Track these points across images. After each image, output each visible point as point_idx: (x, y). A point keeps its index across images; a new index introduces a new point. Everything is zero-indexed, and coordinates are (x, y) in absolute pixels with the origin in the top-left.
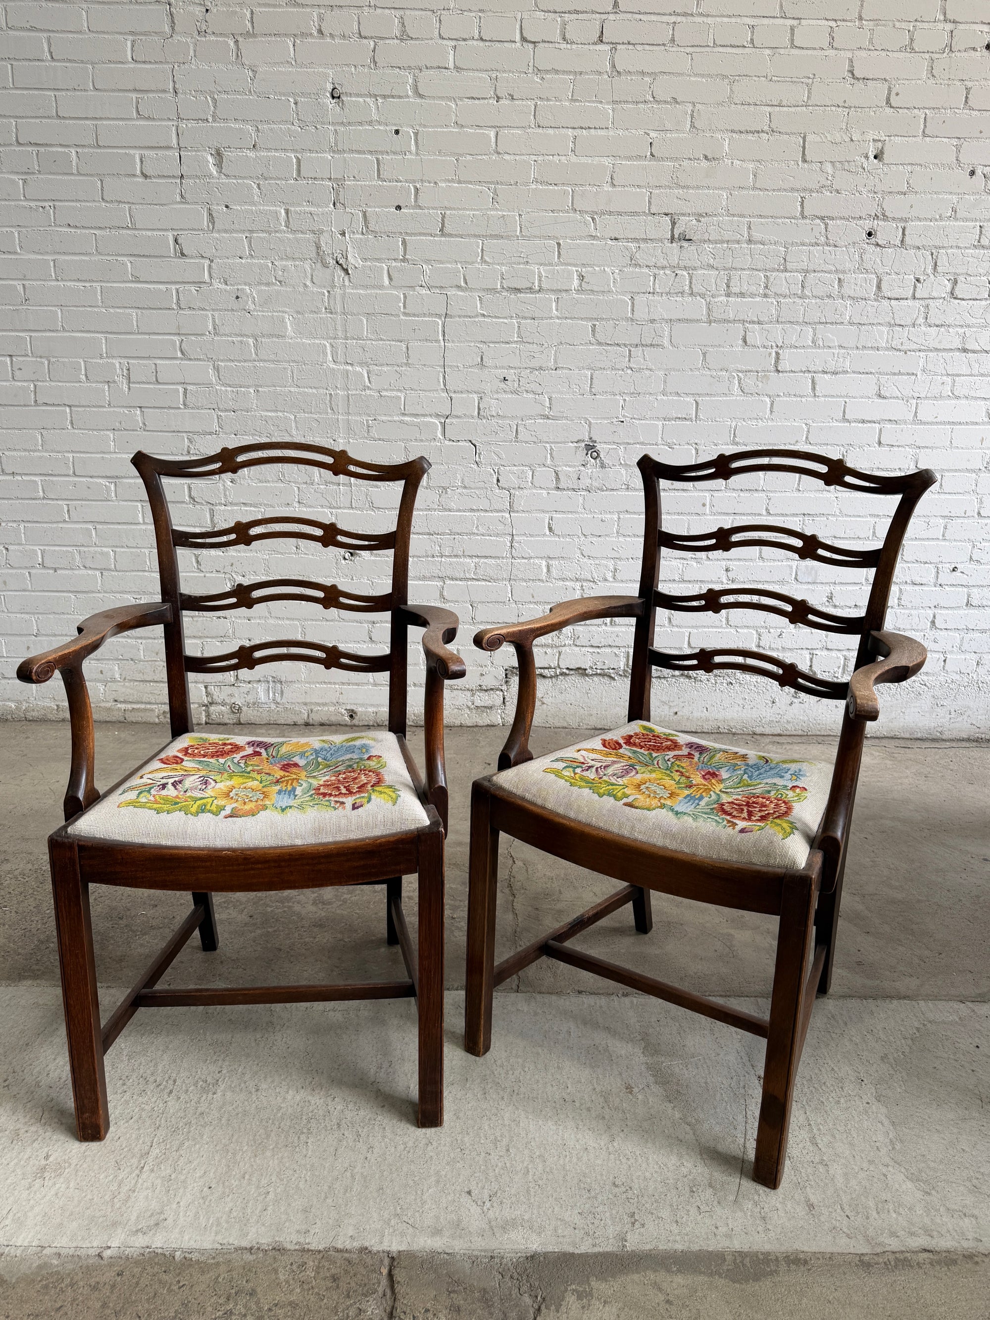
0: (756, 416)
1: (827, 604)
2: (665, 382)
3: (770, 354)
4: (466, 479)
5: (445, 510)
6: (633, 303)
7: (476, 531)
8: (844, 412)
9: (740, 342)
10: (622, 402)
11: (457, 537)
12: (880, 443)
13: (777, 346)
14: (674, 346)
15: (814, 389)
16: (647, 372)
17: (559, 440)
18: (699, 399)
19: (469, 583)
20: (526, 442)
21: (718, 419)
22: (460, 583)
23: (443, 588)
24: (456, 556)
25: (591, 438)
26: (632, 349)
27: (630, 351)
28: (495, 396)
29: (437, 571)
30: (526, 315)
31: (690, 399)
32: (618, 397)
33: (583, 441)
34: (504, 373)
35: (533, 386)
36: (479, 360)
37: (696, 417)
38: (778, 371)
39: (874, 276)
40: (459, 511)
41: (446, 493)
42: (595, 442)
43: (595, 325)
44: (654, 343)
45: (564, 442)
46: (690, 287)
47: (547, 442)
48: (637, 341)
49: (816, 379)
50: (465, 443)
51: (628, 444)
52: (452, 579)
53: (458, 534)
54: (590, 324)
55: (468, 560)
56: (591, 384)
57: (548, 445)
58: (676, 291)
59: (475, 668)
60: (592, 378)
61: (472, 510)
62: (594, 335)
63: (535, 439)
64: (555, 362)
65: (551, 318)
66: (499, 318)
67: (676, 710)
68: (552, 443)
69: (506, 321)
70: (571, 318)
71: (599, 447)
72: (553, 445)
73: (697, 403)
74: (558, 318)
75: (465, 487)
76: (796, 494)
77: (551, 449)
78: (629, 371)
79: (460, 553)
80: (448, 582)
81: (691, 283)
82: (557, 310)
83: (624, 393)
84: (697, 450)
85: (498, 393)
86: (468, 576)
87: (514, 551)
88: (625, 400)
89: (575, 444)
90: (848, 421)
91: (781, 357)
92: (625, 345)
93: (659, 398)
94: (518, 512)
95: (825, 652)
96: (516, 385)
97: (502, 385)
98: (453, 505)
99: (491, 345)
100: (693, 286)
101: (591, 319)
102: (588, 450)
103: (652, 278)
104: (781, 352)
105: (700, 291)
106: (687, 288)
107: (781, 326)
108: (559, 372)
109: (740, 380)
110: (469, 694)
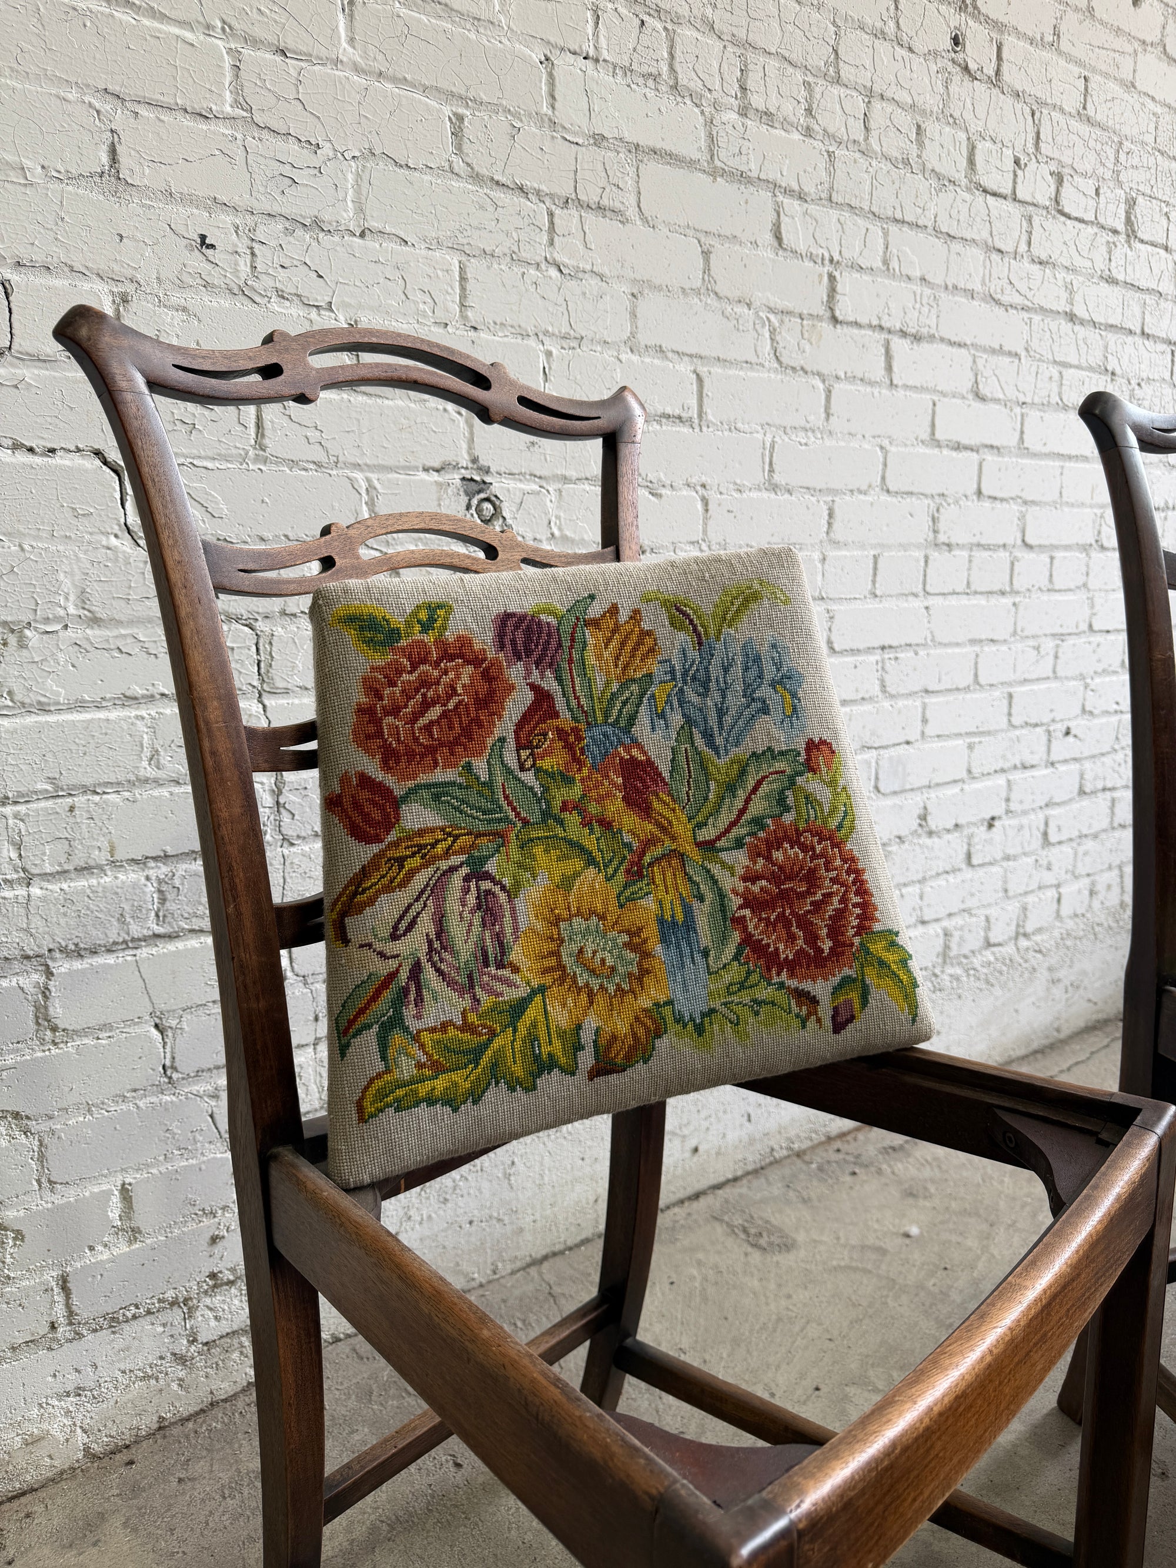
0: (803, 423)
1: (920, 831)
2: (633, 315)
3: (821, 276)
4: (95, 591)
5: (26, 708)
6: (551, 75)
7: (150, 772)
8: (933, 425)
9: (768, 237)
10: (542, 358)
11: (80, 800)
12: (979, 493)
13: (831, 261)
14: (645, 220)
15: (889, 368)
16: (594, 281)
17: (390, 462)
18: (703, 370)
19: (144, 952)
20: (293, 463)
21: (739, 425)
22: (110, 959)
23: (45, 992)
24: (84, 870)
25: (475, 460)
26: (558, 212)
27: (551, 215)
28: (177, 298)
29: (16, 937)
30: (258, 32)
31: (685, 368)
32: (532, 342)
33: (456, 467)
34: (199, 221)
35: (298, 280)
36: (105, 159)
37: (700, 416)
38: (835, 320)
39: (963, 136)
40: (81, 706)
41: (22, 645)
42: (487, 471)
43: (461, 118)
44: (605, 202)
45: (408, 469)
46: (672, 68)
47: (357, 466)
48: (567, 190)
49: (893, 345)
50: (78, 460)
51: (565, 479)
52: (78, 953)
53: (85, 790)
54: (447, 111)
55: (131, 876)
56: (463, 296)
57: (359, 476)
58: (645, 69)
59: (192, 1226)
60: (463, 279)
61: (129, 700)
62: (459, 147)
63: (320, 456)
64: (360, 210)
65: (337, 62)
66: (163, 17)
67: (693, 1143)
68: (371, 468)
69: (189, 35)
70: (394, 80)
71: (498, 486)
72: (373, 476)
73: (700, 380)
74: (357, 69)
75: (95, 621)
76: (872, 605)
77: (370, 488)
78: (553, 272)
79: (102, 857)
80: (62, 967)
81: (672, 56)
82: (351, 41)
83: (546, 333)
84: (705, 502)
85: (182, 286)
86: (136, 930)
87: (286, 818)
88: (549, 354)
89: (435, 477)
90: (938, 445)
91: (839, 288)
92: (538, 192)
93: (623, 357)
94: (286, 692)
95: (921, 929)
96: (244, 268)
97: (196, 261)
98: (55, 689)
99: (143, 111)
100: (678, 67)
101: (451, 96)
102: (470, 495)
103: (589, 15)
104: (837, 274)
105: (692, 85)
106: (665, 69)
107: (834, 214)
108: (370, 243)
109: (773, 332)
110: (176, 1316)
